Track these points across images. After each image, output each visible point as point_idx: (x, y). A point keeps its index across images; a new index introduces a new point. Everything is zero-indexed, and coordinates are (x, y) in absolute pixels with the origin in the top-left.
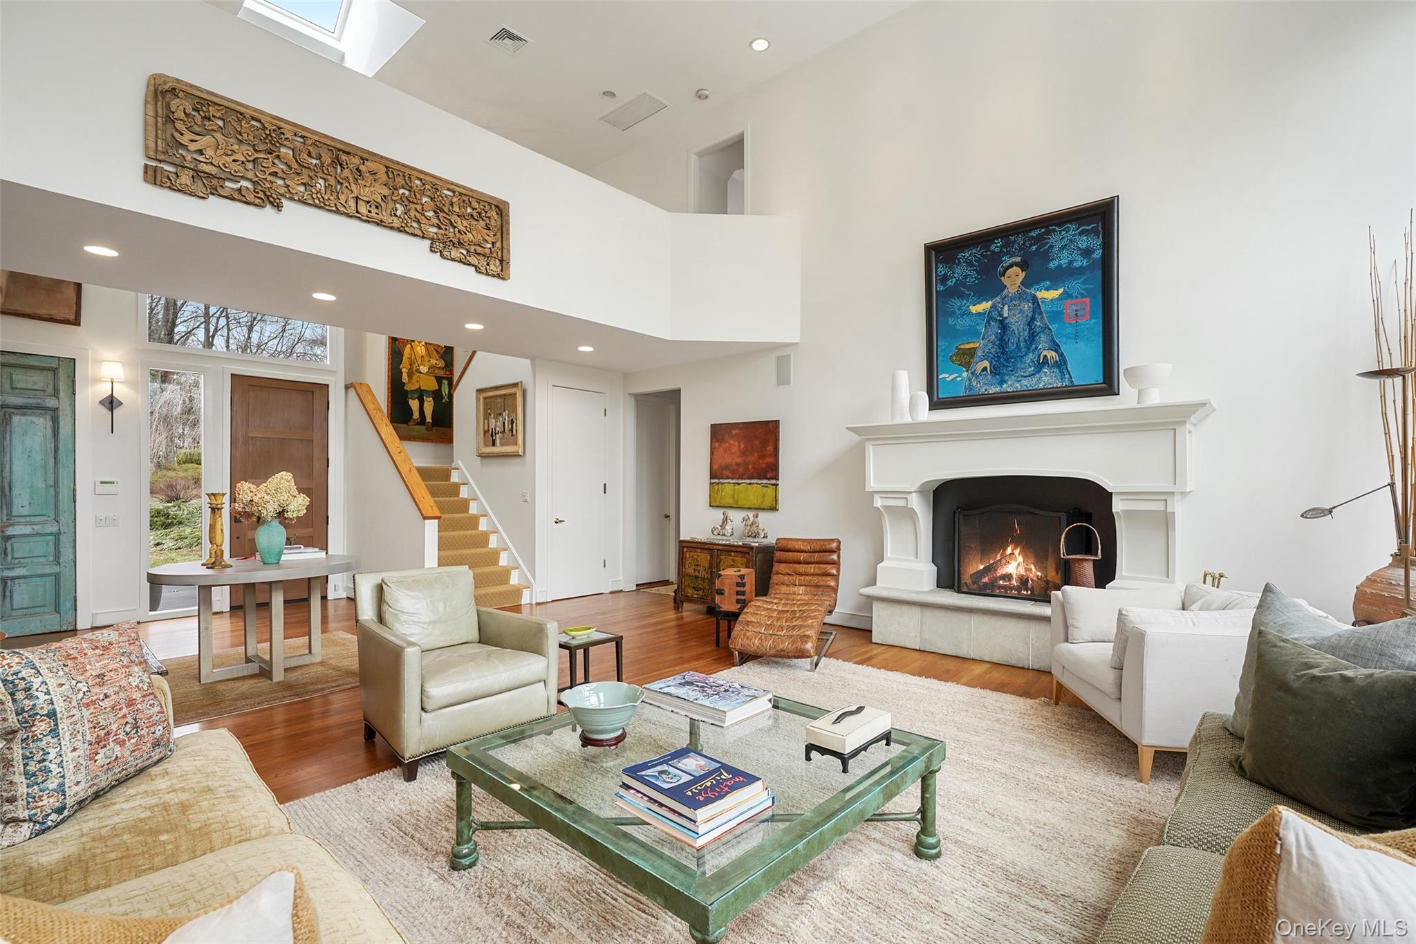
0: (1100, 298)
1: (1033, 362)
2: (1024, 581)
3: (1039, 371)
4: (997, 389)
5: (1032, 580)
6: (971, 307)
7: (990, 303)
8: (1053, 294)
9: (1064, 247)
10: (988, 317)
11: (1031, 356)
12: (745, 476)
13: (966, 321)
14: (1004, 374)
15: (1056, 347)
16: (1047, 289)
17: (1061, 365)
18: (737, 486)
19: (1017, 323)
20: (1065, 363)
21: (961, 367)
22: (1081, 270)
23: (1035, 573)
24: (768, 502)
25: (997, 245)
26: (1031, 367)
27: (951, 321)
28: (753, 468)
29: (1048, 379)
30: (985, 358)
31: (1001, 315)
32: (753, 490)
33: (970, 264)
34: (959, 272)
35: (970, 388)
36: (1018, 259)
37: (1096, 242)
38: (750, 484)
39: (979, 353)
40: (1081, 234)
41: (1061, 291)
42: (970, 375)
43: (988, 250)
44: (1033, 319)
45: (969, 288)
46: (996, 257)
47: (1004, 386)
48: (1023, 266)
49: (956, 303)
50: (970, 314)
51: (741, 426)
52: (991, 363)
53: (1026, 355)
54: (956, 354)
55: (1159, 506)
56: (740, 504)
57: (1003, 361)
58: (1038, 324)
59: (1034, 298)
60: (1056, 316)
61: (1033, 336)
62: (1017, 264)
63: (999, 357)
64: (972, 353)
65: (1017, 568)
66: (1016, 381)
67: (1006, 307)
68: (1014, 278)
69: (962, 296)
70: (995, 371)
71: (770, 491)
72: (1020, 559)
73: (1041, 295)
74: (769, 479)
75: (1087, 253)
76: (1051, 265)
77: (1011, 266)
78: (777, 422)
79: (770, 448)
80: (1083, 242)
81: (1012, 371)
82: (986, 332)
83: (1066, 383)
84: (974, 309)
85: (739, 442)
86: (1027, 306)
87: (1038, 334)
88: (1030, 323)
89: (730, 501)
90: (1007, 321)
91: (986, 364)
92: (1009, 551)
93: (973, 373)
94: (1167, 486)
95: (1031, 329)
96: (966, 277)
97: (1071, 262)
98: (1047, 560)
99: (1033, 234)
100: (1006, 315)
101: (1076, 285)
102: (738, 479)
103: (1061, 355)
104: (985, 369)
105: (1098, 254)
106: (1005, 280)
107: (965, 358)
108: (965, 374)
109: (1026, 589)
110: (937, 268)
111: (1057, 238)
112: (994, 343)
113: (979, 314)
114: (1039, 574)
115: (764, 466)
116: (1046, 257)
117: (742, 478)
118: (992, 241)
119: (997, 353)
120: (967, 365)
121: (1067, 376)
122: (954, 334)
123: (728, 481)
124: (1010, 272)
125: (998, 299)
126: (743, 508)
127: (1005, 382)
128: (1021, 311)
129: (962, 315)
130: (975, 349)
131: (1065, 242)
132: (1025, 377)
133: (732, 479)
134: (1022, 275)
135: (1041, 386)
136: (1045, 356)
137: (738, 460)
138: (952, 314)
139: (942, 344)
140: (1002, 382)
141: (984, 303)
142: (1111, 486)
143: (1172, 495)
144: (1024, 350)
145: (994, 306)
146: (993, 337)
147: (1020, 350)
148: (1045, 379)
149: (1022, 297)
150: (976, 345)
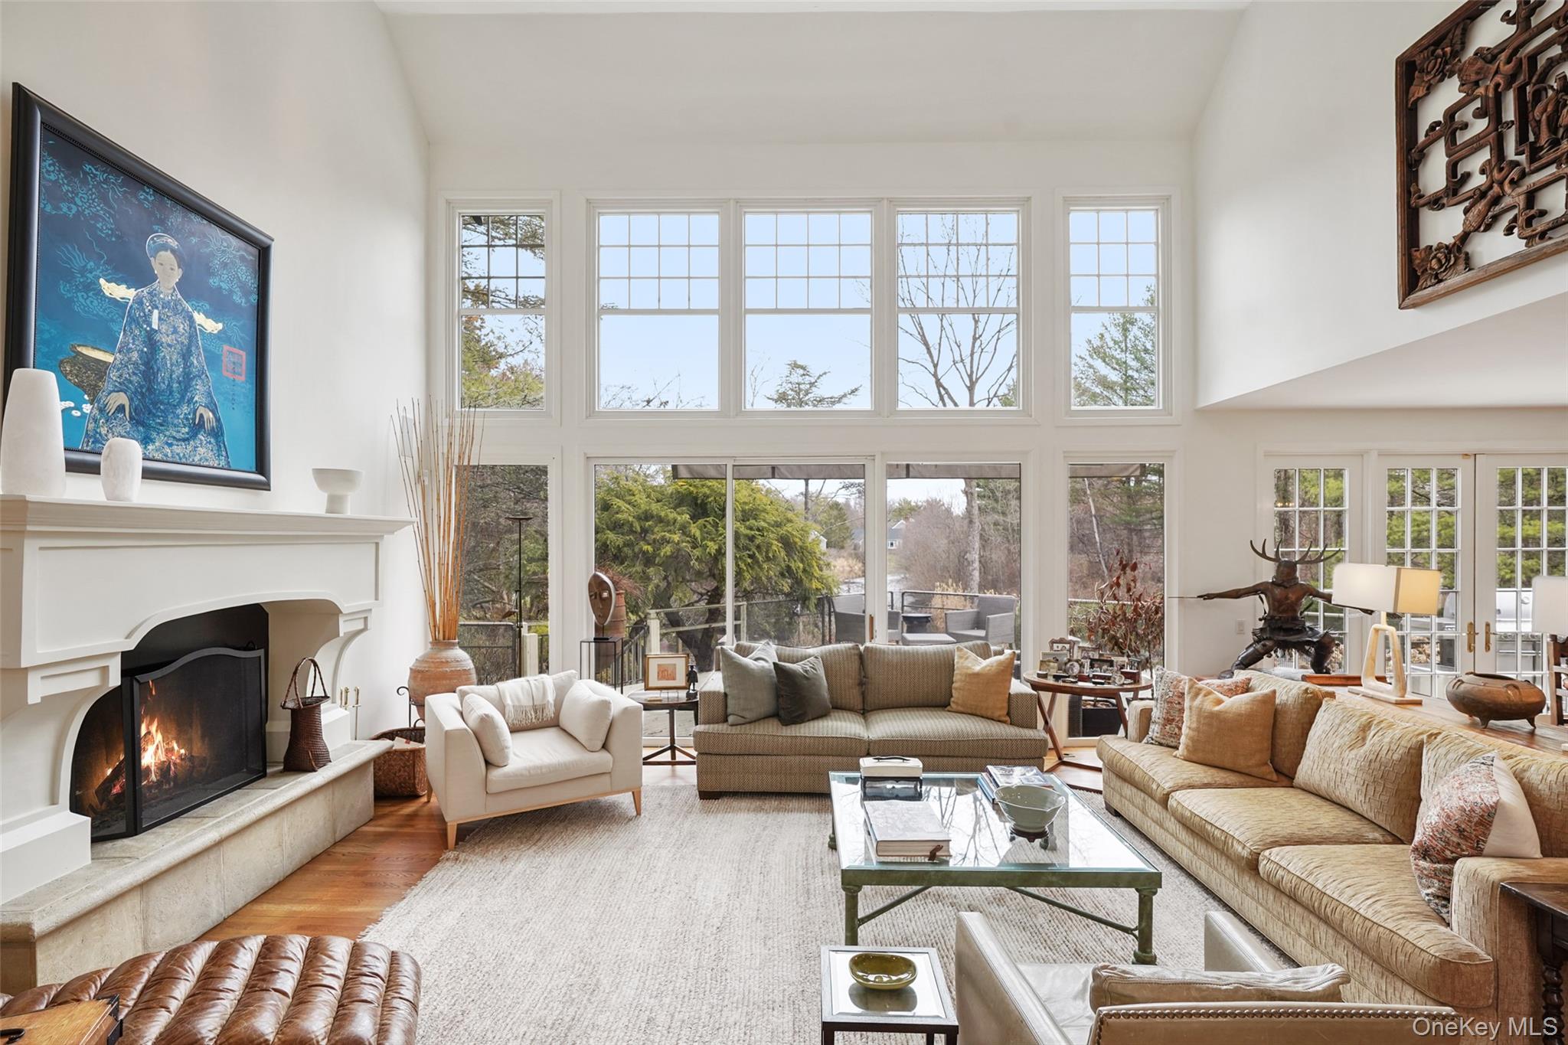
0: (254, 357)
1: (187, 419)
3: (195, 436)
5: (175, 764)
6: (102, 281)
7: (132, 293)
8: (212, 326)
9: (222, 264)
10: (130, 316)
11: (185, 409)
13: (91, 304)
14: (151, 427)
15: (213, 408)
16: (206, 315)
19: (169, 348)
20: (222, 434)
21: (80, 390)
22: (239, 311)
25: (145, 194)
26: (185, 426)
29: (204, 454)
30: (122, 388)
31: (149, 324)
33: (103, 196)
34: (83, 200)
35: (95, 437)
36: (174, 245)
37: (254, 282)
39: (113, 375)
40: (242, 257)
41: (220, 326)
42: (96, 411)
43: (135, 194)
44: (189, 352)
45: (100, 242)
46: (142, 219)
47: (150, 447)
48: (180, 259)
49: (78, 260)
50: (97, 293)
52: (131, 400)
53: (179, 404)
57: (148, 402)
58: (195, 362)
59: (191, 319)
61: (187, 380)
62: (173, 251)
63: (142, 394)
64: (101, 368)
65: (156, 753)
66: (167, 443)
67: (156, 312)
68: (168, 273)
69: (85, 250)
70: (139, 418)
73: (199, 318)
75: (245, 292)
76: (210, 281)
77: (165, 247)
80: (243, 272)
81: (162, 425)
82: (125, 342)
83: (220, 463)
84: (108, 289)
86: (182, 328)
87: (195, 377)
88: (186, 355)
90: (157, 337)
91: (122, 399)
93: (101, 410)
94: (367, 601)
95: (185, 364)
97: (231, 292)
98: (191, 727)
99: (195, 218)
100: (154, 326)
101: (233, 327)
103: (218, 420)
104: (121, 408)
105: (254, 298)
106: (155, 266)
107: (91, 378)
108: (87, 408)
110: (42, 157)
111: (221, 246)
112: (136, 367)
113: (113, 301)
114: (183, 751)
116: (205, 266)
118: (142, 183)
119: (141, 387)
120: (94, 392)
121: (224, 453)
122: (69, 319)
124: (162, 256)
125: (146, 290)
127: (153, 441)
128: (175, 331)
129: (85, 288)
130: (107, 364)
132: (179, 440)
134: (178, 274)
135: (197, 461)
136: (201, 416)
140: (146, 440)
141: (124, 287)
142: (345, 606)
143: (371, 610)
144: (177, 395)
145: (139, 301)
146: (135, 356)
147: (171, 393)
148: (201, 450)
149: (173, 308)
150: (109, 358)
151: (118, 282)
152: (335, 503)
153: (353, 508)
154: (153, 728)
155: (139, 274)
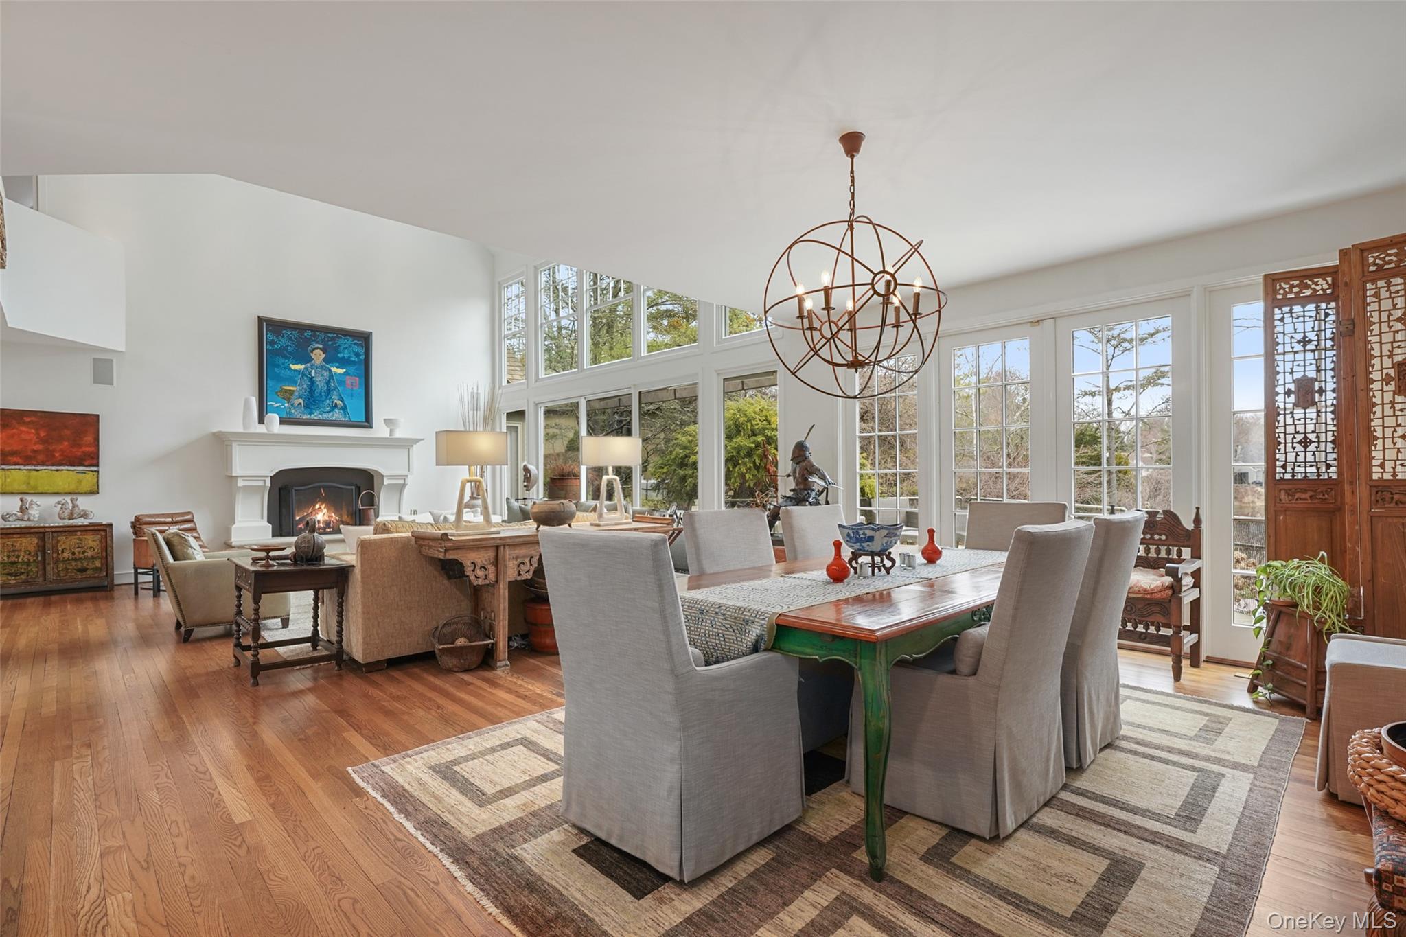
0: (363, 379)
1: (329, 405)
2: (328, 524)
3: (333, 410)
4: (308, 417)
5: (332, 521)
6: (291, 365)
7: (303, 366)
8: (340, 371)
9: (346, 348)
10: (303, 374)
11: (328, 401)
12: (47, 463)
13: (288, 372)
14: (311, 409)
15: (342, 400)
16: (337, 367)
17: (344, 409)
18: (35, 473)
19: (320, 381)
20: (347, 409)
22: (354, 363)
23: (335, 517)
24: (86, 486)
25: (308, 334)
26: (328, 407)
27: (277, 370)
28: (60, 455)
29: (337, 415)
30: (300, 397)
31: (310, 375)
32: (66, 476)
33: (290, 339)
34: (283, 342)
35: (290, 413)
36: (321, 346)
37: (362, 351)
38: (57, 470)
39: (297, 394)
40: (355, 344)
41: (344, 370)
42: (290, 406)
43: (303, 335)
44: (329, 381)
45: (290, 353)
46: (308, 341)
47: (312, 416)
48: (324, 351)
49: (281, 360)
50: (290, 369)
51: (39, 414)
52: (304, 401)
53: (325, 400)
54: (281, 391)
55: (401, 482)
56: (40, 490)
57: (312, 400)
58: (332, 384)
59: (330, 370)
60: (341, 383)
61: (329, 391)
62: (320, 349)
63: (309, 398)
64: (292, 392)
65: (323, 516)
66: (319, 414)
67: (313, 371)
68: (318, 356)
69: (285, 357)
70: (307, 406)
71: (90, 477)
72: (325, 511)
73: (334, 369)
74: (87, 466)
75: (357, 355)
76: (339, 355)
77: (317, 348)
78: (98, 416)
79: (89, 439)
80: (356, 349)
81: (316, 407)
82: (301, 382)
83: (347, 419)
84: (294, 367)
85: (37, 430)
86: (326, 374)
87: (332, 390)
88: (328, 383)
89: (23, 488)
90: (314, 379)
91: (301, 401)
92: (317, 506)
93: (292, 405)
94: (405, 473)
95: (328, 386)
96: (287, 346)
97: (349, 357)
99: (330, 335)
100: (313, 375)
101: (352, 369)
102: (35, 465)
103: (344, 404)
104: (300, 404)
105: (362, 357)
106: (313, 355)
107: (288, 396)
108: (286, 405)
109: (329, 528)
110: (267, 334)
111: (343, 342)
112: (306, 390)
113: (296, 370)
114: (337, 518)
115: (79, 454)
116: (337, 350)
117: (43, 465)
118: (306, 330)
119: (308, 396)
120: (289, 400)
121: (347, 415)
122: (279, 379)
123: (17, 467)
124: (316, 351)
125: (308, 365)
126: (46, 493)
127: (313, 413)
128: (322, 375)
129: (285, 368)
130: (293, 391)
131: (346, 346)
132: (325, 412)
133: (25, 465)
134: (323, 356)
135: (334, 418)
136: (336, 403)
137: (40, 447)
138: (278, 366)
139: (270, 384)
140: (311, 413)
141: (299, 365)
142: (384, 472)
143: (407, 476)
144: (324, 397)
145: (306, 368)
146: (305, 386)
147: (321, 397)
148: (336, 415)
149: (323, 367)
150: (294, 389)
151: (297, 364)
152: (391, 432)
153: (399, 434)
154: (323, 507)
155: (306, 359)
